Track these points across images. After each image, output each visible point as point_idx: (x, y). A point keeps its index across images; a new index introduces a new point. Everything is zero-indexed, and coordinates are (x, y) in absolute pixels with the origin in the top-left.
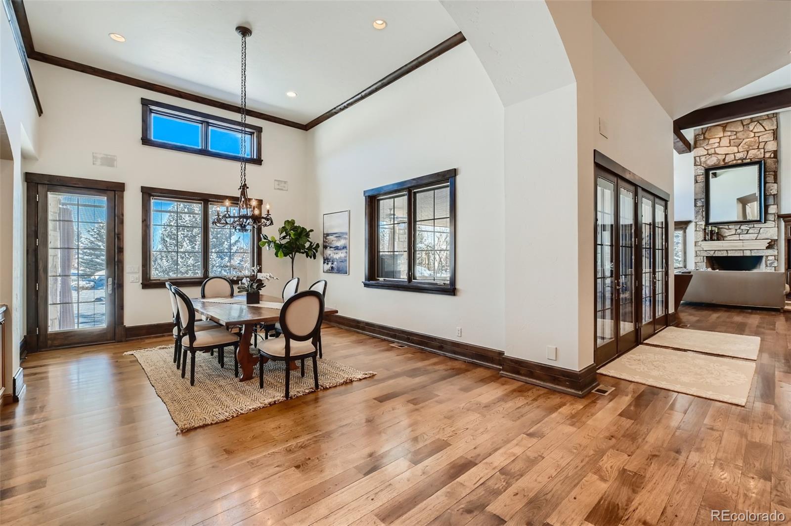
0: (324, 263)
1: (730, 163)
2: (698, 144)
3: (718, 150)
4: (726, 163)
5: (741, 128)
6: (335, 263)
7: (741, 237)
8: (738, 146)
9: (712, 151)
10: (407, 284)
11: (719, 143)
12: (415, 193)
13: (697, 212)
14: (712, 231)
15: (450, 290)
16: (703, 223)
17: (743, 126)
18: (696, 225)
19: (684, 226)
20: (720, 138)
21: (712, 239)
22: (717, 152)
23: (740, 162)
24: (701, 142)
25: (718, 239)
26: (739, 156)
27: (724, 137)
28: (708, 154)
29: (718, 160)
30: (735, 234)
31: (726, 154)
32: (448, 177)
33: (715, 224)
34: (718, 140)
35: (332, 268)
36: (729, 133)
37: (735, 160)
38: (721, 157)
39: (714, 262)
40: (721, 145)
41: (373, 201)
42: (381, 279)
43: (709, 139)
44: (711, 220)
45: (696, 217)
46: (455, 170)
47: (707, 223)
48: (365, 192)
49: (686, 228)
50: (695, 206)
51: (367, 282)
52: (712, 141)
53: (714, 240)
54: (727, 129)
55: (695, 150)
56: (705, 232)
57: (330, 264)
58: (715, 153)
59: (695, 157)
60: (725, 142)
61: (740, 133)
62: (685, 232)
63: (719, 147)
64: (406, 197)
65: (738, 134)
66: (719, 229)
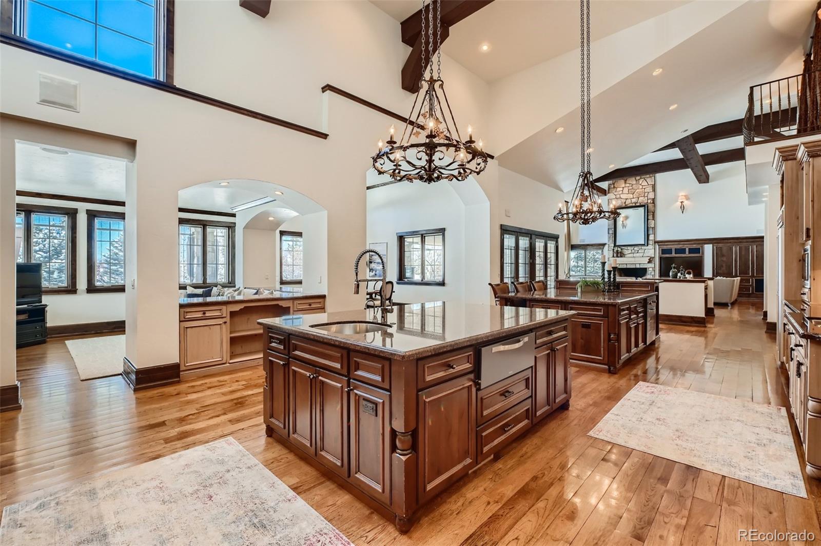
0: (370, 271)
1: (629, 205)
2: (610, 190)
3: (622, 196)
4: (626, 205)
5: (634, 182)
6: (378, 271)
7: (635, 255)
8: (633, 194)
9: (618, 196)
10: (421, 282)
11: (622, 191)
12: (425, 236)
13: (609, 238)
14: (617, 251)
15: (442, 284)
16: (613, 245)
17: (636, 180)
18: (609, 246)
19: (602, 247)
20: (623, 188)
21: (617, 257)
22: (622, 197)
23: (634, 204)
24: (612, 189)
25: (621, 257)
26: (634, 200)
27: (625, 187)
28: (616, 198)
29: (622, 202)
30: (631, 253)
31: (626, 199)
32: (442, 231)
33: (619, 246)
34: (622, 189)
35: (376, 274)
36: (628, 185)
37: (632, 203)
38: (624, 201)
39: (621, 272)
40: (624, 192)
41: (401, 239)
42: (406, 280)
43: (617, 188)
44: (618, 244)
45: (609, 241)
46: (445, 228)
47: (615, 246)
48: (397, 233)
49: (603, 248)
50: (608, 233)
51: (398, 282)
52: (618, 189)
53: (619, 257)
54: (627, 182)
55: (609, 194)
56: (613, 251)
57: (374, 272)
58: (620, 198)
59: (608, 200)
60: (626, 190)
61: (635, 185)
62: (602, 251)
63: (622, 193)
64: (420, 238)
65: (633, 186)
66: (622, 249)
